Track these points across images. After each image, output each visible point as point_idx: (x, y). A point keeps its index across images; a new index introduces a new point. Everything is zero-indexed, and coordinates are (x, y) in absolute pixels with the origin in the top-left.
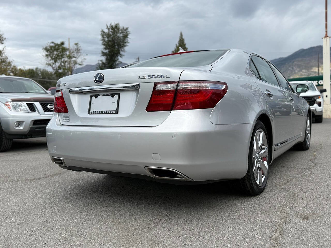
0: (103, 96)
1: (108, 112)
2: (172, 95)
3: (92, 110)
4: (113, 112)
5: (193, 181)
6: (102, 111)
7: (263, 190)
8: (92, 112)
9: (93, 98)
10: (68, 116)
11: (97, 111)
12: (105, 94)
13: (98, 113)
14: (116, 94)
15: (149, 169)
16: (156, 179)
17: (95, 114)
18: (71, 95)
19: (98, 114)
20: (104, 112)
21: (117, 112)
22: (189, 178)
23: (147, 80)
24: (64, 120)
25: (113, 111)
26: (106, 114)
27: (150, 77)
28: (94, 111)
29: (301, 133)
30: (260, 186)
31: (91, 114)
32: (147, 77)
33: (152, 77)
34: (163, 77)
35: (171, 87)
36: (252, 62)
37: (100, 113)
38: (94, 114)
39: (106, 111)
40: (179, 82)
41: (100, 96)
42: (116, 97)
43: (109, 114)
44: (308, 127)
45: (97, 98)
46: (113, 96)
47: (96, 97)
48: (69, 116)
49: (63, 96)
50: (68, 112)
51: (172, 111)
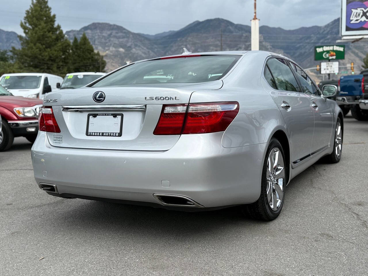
0: (104, 115)
1: (110, 134)
2: (181, 118)
3: (89, 131)
4: (116, 135)
5: (204, 208)
6: (103, 133)
7: (278, 215)
8: (90, 134)
9: (91, 117)
10: (60, 137)
11: (97, 133)
12: (105, 114)
13: (98, 134)
14: (119, 115)
15: (158, 196)
16: (165, 206)
17: (95, 135)
18: (64, 113)
19: (98, 136)
20: (105, 134)
21: (120, 135)
22: (199, 204)
23: (155, 101)
24: (54, 140)
25: (116, 133)
26: (108, 136)
27: (158, 98)
28: (93, 133)
29: (329, 144)
30: (274, 210)
31: (90, 135)
32: (154, 98)
33: (160, 99)
34: (172, 99)
35: (181, 109)
36: (267, 68)
37: (101, 135)
38: (93, 136)
39: (108, 133)
40: (189, 105)
41: (99, 115)
42: (119, 117)
43: (111, 136)
44: (338, 135)
45: (96, 118)
46: (115, 116)
47: (95, 116)
48: (62, 137)
49: (53, 113)
50: (60, 132)
51: (182, 135)
